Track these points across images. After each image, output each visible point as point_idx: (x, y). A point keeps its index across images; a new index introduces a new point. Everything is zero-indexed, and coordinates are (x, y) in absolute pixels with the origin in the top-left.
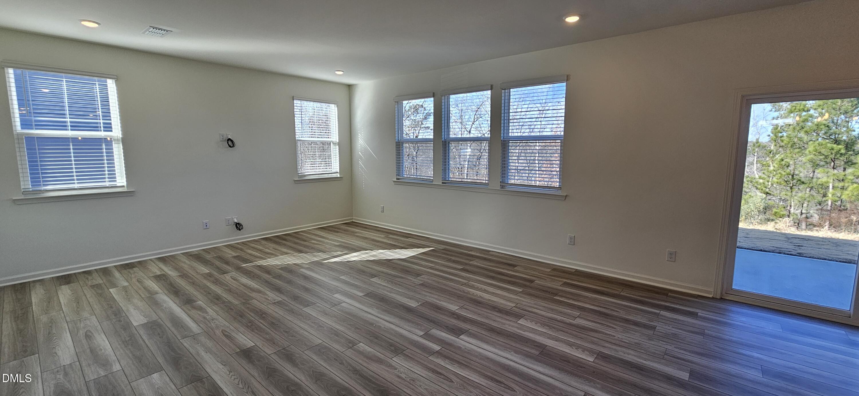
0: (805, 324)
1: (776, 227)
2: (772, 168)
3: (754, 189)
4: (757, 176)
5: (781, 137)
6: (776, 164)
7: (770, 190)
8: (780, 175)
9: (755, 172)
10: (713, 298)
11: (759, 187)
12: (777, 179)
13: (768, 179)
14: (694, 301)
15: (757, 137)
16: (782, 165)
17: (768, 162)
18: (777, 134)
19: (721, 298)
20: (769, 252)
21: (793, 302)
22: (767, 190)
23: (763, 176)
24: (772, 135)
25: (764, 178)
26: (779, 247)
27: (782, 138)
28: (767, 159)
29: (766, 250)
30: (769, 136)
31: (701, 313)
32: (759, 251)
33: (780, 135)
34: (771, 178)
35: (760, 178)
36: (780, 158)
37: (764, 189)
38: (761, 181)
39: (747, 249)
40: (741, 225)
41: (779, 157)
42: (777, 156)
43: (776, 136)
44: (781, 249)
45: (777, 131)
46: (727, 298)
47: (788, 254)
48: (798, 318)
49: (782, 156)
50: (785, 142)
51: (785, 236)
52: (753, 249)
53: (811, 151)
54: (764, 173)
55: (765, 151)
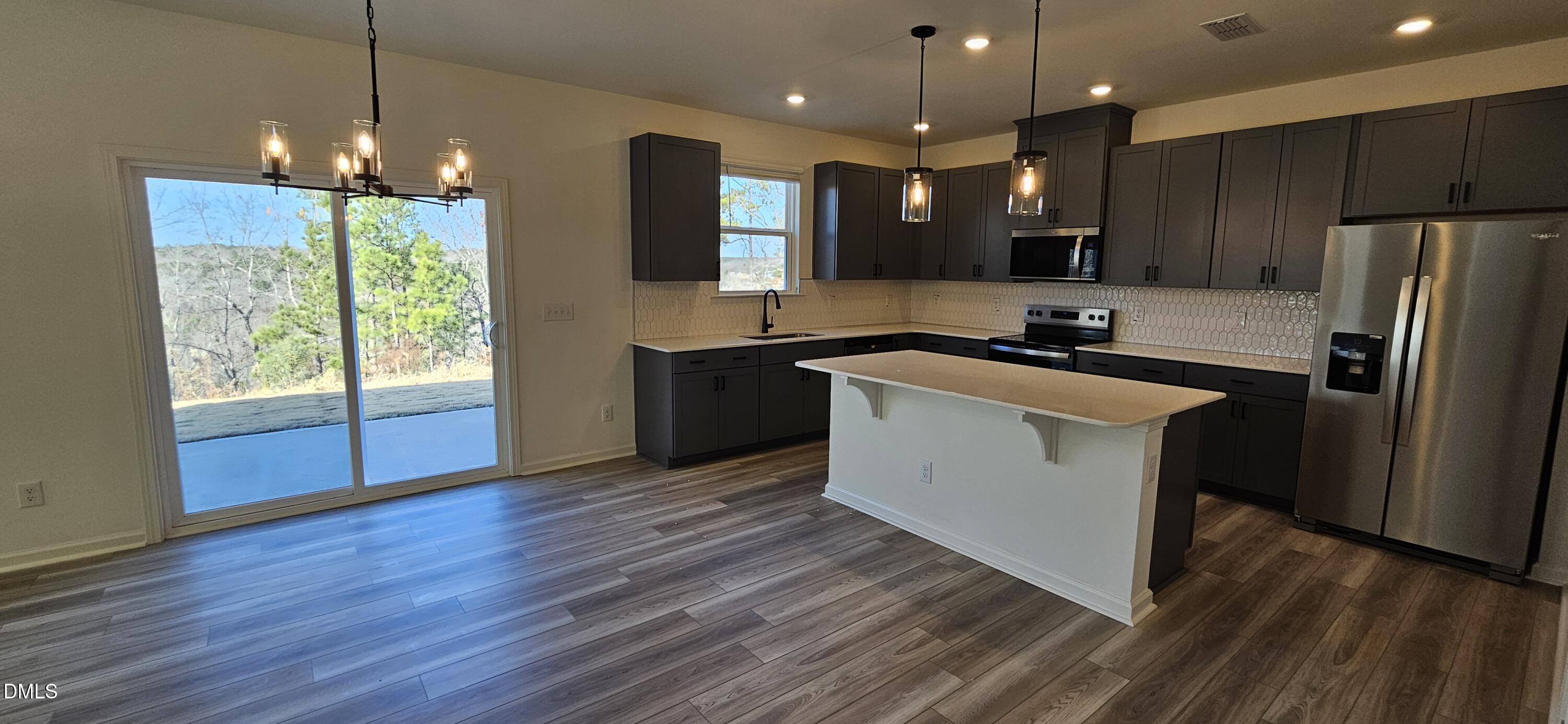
0: (296, 527)
1: (317, 386)
2: (316, 291)
3: (296, 327)
4: (297, 306)
5: (320, 241)
6: (321, 283)
7: (319, 328)
8: (330, 301)
9: (293, 300)
10: (148, 546)
11: (302, 322)
12: (327, 307)
13: (313, 309)
14: (95, 569)
15: (286, 239)
16: (328, 285)
17: (308, 282)
18: (313, 235)
19: (166, 540)
20: (282, 430)
21: (300, 497)
22: (316, 328)
23: (305, 304)
24: (307, 237)
25: (307, 307)
26: (300, 418)
27: (322, 243)
28: (307, 277)
29: (277, 427)
30: (304, 239)
31: (109, 587)
32: (267, 432)
33: (318, 237)
34: (318, 307)
35: (301, 308)
36: (325, 274)
37: (311, 326)
38: (304, 313)
39: (248, 434)
40: (176, 405)
41: (323, 272)
42: (320, 271)
43: (312, 238)
44: (300, 421)
45: (312, 230)
46: (176, 536)
47: (309, 427)
48: (294, 522)
49: (327, 271)
50: (326, 248)
51: (319, 398)
52: (258, 431)
53: (363, 262)
54: (305, 300)
55: (301, 263)
